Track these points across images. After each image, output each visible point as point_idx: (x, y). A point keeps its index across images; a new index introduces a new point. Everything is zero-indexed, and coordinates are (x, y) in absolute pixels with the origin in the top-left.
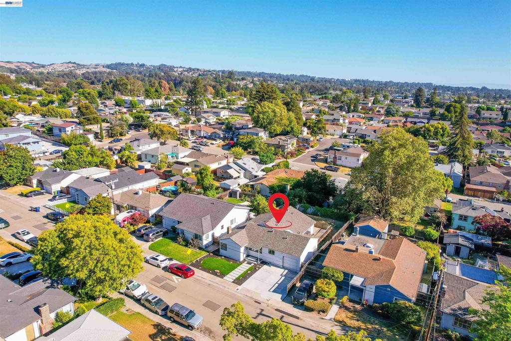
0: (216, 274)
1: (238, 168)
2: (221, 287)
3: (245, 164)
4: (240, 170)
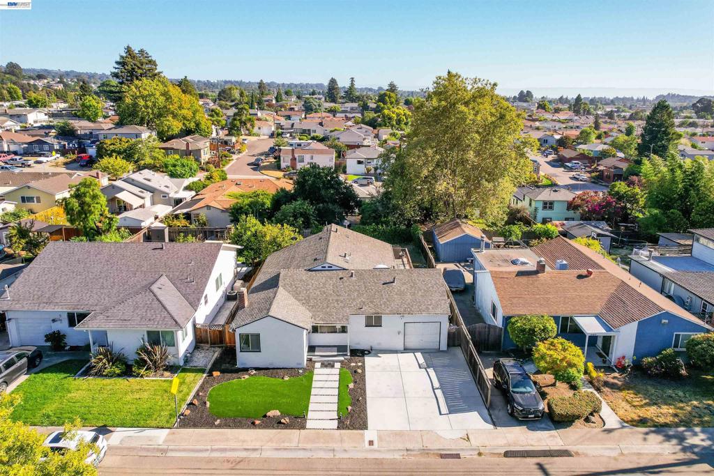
1: (136, 190)
3: (149, 180)
4: (142, 192)
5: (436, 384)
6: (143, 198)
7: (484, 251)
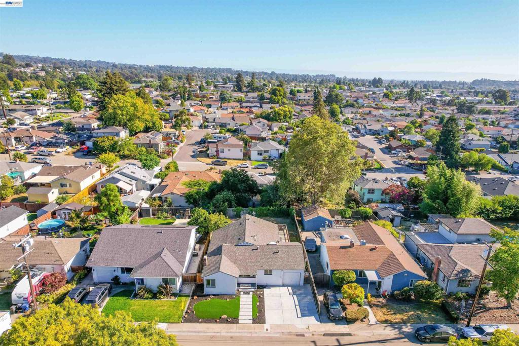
0: (227, 321)
2: (246, 334)
3: (134, 173)
4: (130, 181)
5: (297, 303)
6: (131, 185)
7: (327, 230)
